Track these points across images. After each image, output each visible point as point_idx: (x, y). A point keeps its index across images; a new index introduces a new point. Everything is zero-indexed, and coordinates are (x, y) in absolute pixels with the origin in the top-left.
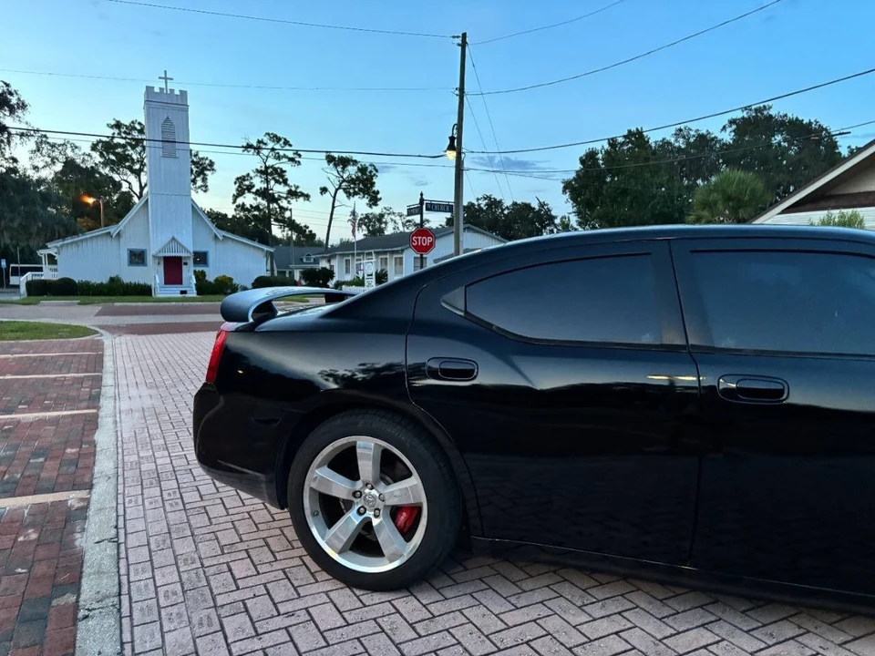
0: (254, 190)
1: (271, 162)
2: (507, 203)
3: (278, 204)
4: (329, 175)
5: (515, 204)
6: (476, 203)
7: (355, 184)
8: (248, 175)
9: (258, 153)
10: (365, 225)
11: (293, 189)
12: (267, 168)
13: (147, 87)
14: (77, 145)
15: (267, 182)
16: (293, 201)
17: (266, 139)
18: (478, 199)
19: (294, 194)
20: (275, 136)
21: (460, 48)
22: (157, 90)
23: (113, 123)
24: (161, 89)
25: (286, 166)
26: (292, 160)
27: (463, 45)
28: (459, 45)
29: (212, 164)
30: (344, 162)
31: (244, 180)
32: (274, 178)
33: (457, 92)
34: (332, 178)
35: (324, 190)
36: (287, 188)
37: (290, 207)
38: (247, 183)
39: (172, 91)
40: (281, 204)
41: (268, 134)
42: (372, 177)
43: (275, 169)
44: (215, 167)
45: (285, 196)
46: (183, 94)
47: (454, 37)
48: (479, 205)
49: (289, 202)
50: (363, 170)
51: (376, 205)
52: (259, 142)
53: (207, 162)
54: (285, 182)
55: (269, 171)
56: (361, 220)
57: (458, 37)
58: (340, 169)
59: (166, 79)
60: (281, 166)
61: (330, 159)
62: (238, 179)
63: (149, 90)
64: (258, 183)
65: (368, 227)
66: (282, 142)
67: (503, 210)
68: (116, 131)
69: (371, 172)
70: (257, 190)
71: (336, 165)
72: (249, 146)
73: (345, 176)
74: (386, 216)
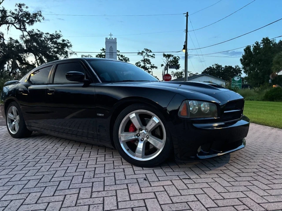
0: (141, 66)
1: (146, 57)
2: (223, 66)
3: (148, 70)
4: (164, 60)
5: (226, 66)
6: (212, 67)
7: (172, 63)
8: (139, 62)
9: (142, 55)
10: (176, 76)
11: (152, 65)
12: (145, 59)
13: (106, 38)
14: (92, 56)
15: (145, 64)
16: (153, 69)
17: (144, 51)
18: (213, 65)
19: (153, 67)
20: (147, 49)
21: (186, 17)
22: (108, 39)
23: (102, 49)
24: (110, 38)
25: (150, 58)
26: (152, 56)
27: (187, 16)
28: (185, 16)
29: (128, 59)
30: (169, 56)
31: (138, 63)
32: (147, 63)
33: (185, 31)
34: (165, 61)
35: (162, 65)
36: (151, 65)
37: (152, 71)
38: (139, 64)
39: (112, 38)
40: (149, 70)
41: (145, 49)
42: (178, 60)
43: (147, 60)
44: (129, 60)
45: (150, 68)
46: (115, 39)
47: (184, 14)
48: (213, 67)
49: (151, 70)
50: (175, 58)
51: (179, 69)
52: (142, 51)
53: (127, 58)
54: (150, 63)
55: (146, 60)
56: (175, 74)
57: (185, 14)
58: (167, 58)
59: (111, 35)
60: (149, 58)
61: (164, 55)
62: (136, 63)
63: (106, 39)
64: (142, 64)
65: (177, 76)
66: (149, 51)
67: (222, 69)
68: (103, 51)
69: (177, 58)
70: (142, 66)
71: (166, 57)
72: (139, 53)
73: (169, 60)
74: (183, 73)
